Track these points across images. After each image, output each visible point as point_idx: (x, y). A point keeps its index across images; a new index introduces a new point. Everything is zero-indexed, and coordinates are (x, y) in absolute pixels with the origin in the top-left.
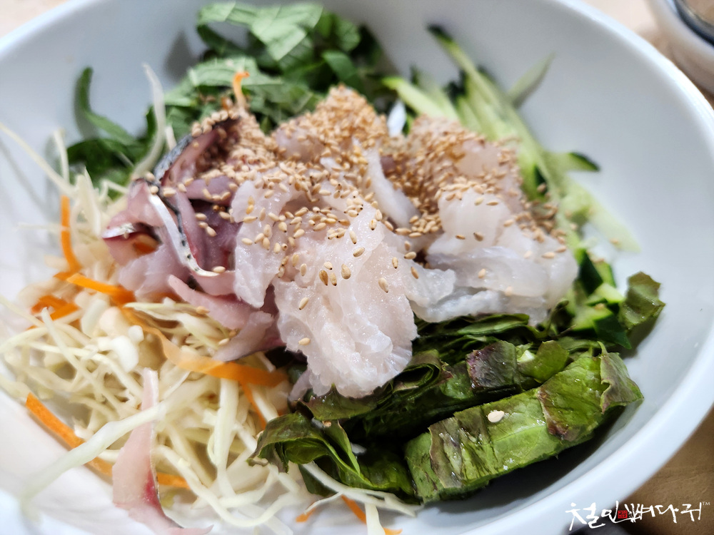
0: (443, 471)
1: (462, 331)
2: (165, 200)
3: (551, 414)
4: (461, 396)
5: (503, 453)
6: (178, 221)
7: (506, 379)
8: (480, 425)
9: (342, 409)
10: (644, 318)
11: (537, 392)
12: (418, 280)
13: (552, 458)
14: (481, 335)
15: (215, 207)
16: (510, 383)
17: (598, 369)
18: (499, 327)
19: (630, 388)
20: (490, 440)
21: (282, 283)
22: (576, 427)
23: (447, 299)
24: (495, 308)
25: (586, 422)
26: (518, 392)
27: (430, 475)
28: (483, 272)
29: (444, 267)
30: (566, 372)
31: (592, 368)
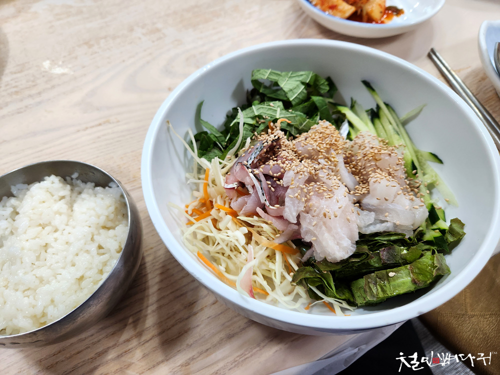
0: (369, 294)
1: (376, 238)
2: (255, 175)
3: (413, 275)
4: (377, 265)
5: (394, 288)
6: (261, 185)
7: (396, 261)
8: (385, 277)
9: (329, 266)
10: (455, 239)
11: (408, 266)
12: (360, 216)
13: (412, 292)
14: (385, 241)
15: (275, 179)
16: (398, 262)
17: (433, 260)
18: (392, 238)
19: (446, 268)
20: (389, 283)
21: (304, 214)
22: (422, 281)
23: (371, 224)
24: (391, 229)
25: (427, 279)
26: (400, 266)
27: (363, 295)
28: (387, 214)
29: (370, 210)
30: (420, 260)
31: (431, 259)
